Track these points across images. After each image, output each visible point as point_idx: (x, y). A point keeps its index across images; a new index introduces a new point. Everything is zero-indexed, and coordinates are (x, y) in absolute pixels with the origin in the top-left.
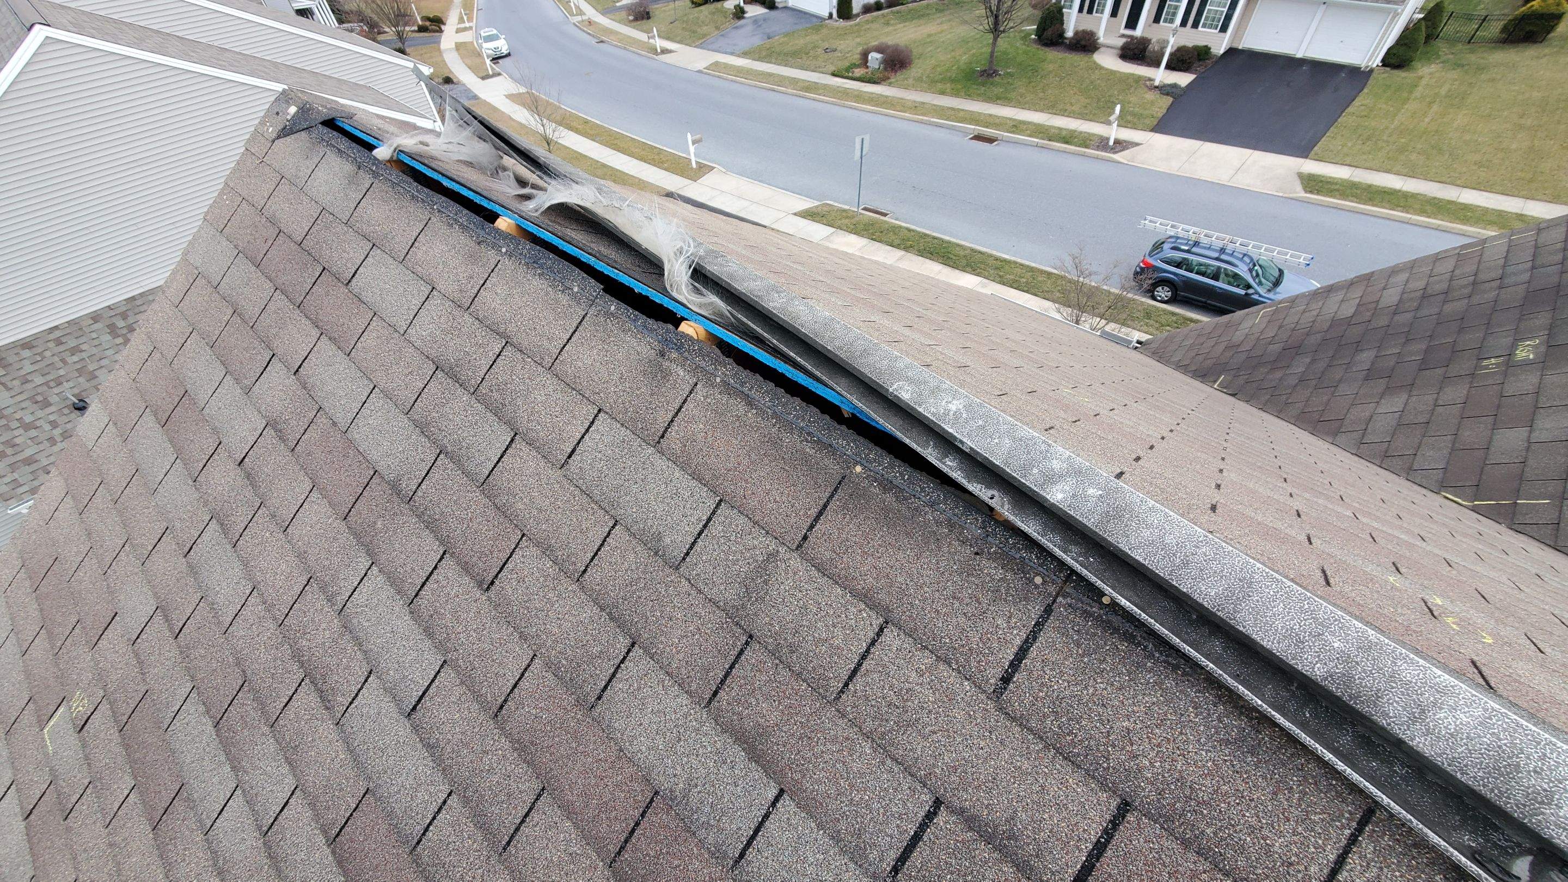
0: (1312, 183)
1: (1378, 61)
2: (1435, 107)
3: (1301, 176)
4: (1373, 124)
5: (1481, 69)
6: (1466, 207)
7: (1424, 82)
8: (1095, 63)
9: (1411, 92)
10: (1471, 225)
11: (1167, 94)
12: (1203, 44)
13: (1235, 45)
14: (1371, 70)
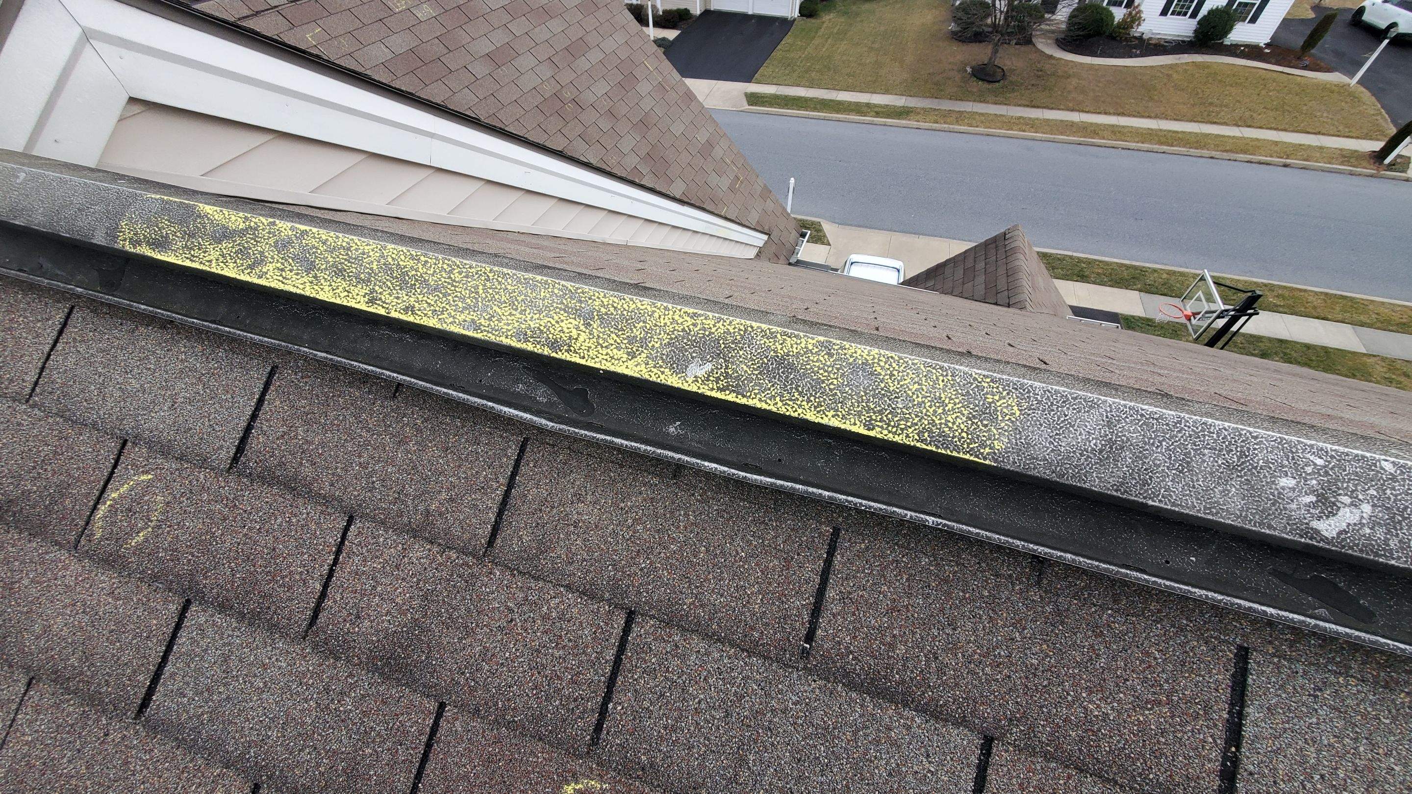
0: (753, 99)
1: (797, 13)
2: (829, 40)
3: (746, 95)
4: (792, 55)
5: (857, 14)
6: (840, 103)
7: (825, 25)
9: (817, 32)
10: (842, 114)
12: (682, 7)
13: (708, 8)
14: (795, 20)
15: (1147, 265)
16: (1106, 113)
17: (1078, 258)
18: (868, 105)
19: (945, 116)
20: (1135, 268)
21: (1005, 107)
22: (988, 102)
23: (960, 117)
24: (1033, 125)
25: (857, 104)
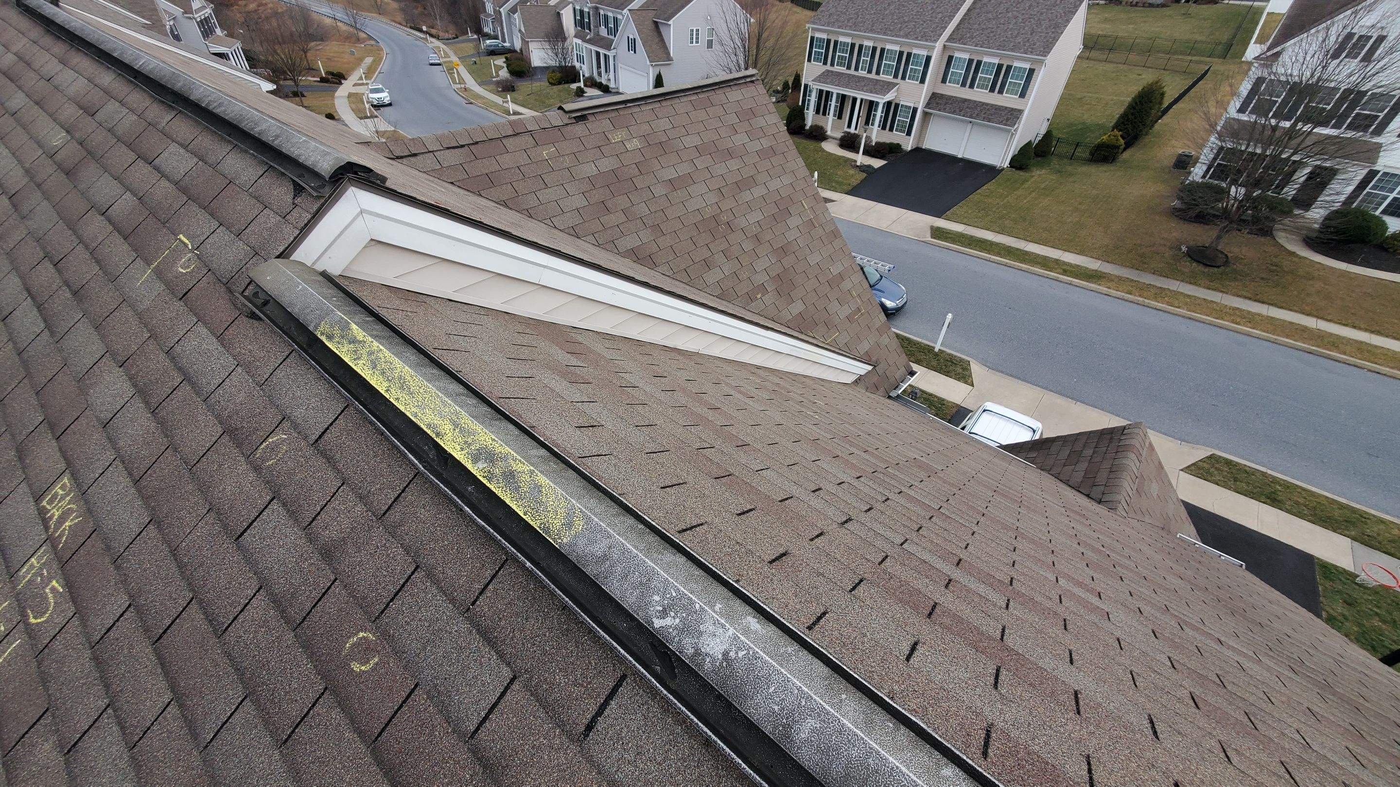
0: (938, 233)
1: (1006, 164)
2: (1033, 195)
3: (932, 228)
4: (990, 201)
6: (1026, 253)
8: (821, 147)
9: (1022, 184)
10: (1025, 264)
11: (863, 171)
12: (896, 142)
13: (920, 146)
14: (1003, 169)
15: (1373, 512)
16: (1354, 327)
17: (1273, 477)
18: (1057, 261)
19: (1142, 289)
20: (1354, 510)
21: (1220, 294)
22: (1199, 285)
23: (1160, 294)
24: (1252, 319)
25: (1045, 258)
